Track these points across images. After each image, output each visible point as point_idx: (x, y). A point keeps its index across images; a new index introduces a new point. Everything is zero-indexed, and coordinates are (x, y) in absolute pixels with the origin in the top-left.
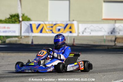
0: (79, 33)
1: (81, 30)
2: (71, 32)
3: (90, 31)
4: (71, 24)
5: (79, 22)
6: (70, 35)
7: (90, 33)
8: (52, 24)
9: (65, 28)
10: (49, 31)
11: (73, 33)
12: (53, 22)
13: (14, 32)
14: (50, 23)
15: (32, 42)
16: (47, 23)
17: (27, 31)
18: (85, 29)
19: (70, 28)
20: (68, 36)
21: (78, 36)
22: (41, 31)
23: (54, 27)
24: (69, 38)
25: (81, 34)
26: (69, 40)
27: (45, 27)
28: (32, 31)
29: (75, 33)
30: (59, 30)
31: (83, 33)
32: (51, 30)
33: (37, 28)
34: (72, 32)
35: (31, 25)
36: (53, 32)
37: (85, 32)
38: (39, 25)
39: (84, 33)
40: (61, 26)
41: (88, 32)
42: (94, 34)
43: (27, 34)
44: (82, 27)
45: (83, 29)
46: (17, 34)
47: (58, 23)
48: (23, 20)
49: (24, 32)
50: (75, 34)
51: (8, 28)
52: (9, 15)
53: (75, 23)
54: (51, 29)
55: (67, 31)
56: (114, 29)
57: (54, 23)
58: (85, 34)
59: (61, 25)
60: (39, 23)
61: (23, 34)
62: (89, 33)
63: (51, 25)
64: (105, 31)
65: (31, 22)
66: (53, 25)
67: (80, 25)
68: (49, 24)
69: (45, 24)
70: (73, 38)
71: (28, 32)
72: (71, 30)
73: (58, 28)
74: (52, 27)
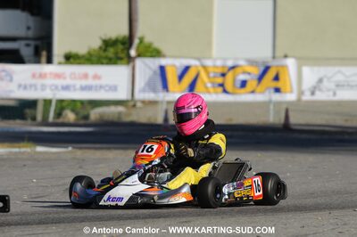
0: (301, 93)
2: (277, 90)
3: (332, 86)
4: (277, 66)
5: (303, 61)
6: (276, 97)
7: (335, 94)
8: (223, 67)
9: (260, 78)
10: (213, 87)
11: (285, 92)
12: (225, 59)
13: (114, 88)
14: (219, 63)
15: (166, 120)
16: (208, 63)
17: (150, 86)
18: (320, 81)
19: (277, 78)
20: (270, 102)
21: (299, 100)
22: (193, 88)
23: (230, 75)
24: (272, 107)
25: (307, 97)
26: (272, 112)
27: (203, 75)
28: (165, 87)
29: (291, 92)
30: (244, 84)
31: (313, 93)
32: (222, 85)
33: (181, 77)
34: (282, 90)
35: (162, 69)
36: (225, 91)
37: (320, 90)
38: (187, 69)
39: (317, 93)
40: (249, 74)
41: (329, 90)
42: (344, 95)
43: (150, 96)
46: (123, 94)
47: (241, 63)
48: (139, 55)
49: (143, 90)
50: (290, 97)
51: (96, 77)
52: (101, 38)
53: (291, 63)
54: (220, 80)
55: (268, 88)
57: (230, 63)
58: (320, 96)
59: (248, 69)
60: (186, 62)
61: (139, 96)
62: (331, 93)
63: (220, 71)
65: (163, 62)
66: (225, 70)
67: (306, 70)
68: (215, 67)
69: (205, 67)
70: (284, 107)
71: (154, 90)
72: (278, 84)
73: (242, 77)
74: (223, 75)
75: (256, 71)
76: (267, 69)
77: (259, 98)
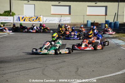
0: (43, 22)
1: (44, 20)
2: (39, 21)
5: (43, 16)
7: (49, 22)
9: (36, 19)
13: (10, 20)
14: (29, 16)
16: (27, 16)
18: (47, 20)
19: (39, 19)
20: (38, 23)
22: (24, 21)
23: (31, 18)
25: (44, 22)
27: (26, 18)
28: (20, 21)
30: (33, 20)
32: (29, 20)
33: (22, 19)
35: (19, 17)
36: (30, 21)
38: (23, 17)
42: (51, 22)
43: (17, 22)
44: (45, 19)
45: (45, 20)
46: (12, 21)
47: (33, 16)
49: (16, 21)
50: (41, 22)
51: (7, 18)
53: (41, 16)
54: (29, 19)
56: (61, 20)
57: (31, 16)
58: (46, 22)
59: (34, 17)
60: (23, 16)
61: (15, 22)
64: (56, 21)
65: (19, 16)
67: (44, 17)
71: (18, 21)
72: (39, 20)
73: (33, 19)
74: (30, 18)
75: (36, 18)
76: (37, 17)
77: (36, 22)
